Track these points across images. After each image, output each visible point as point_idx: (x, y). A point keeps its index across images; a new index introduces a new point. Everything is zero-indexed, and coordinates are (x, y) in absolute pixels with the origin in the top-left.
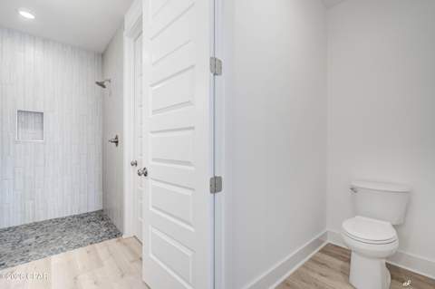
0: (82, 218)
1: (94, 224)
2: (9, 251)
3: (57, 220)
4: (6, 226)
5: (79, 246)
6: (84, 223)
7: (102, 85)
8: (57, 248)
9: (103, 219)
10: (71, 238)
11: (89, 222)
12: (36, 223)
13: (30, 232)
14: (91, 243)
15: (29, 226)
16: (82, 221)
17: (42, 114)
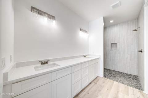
0: (128, 75)
1: (132, 79)
2: (108, 74)
3: (120, 72)
4: (109, 69)
5: (123, 83)
6: (128, 77)
7: (136, 30)
8: (117, 80)
9: (136, 79)
10: (122, 80)
11: (130, 78)
12: (115, 71)
13: (113, 72)
14: (127, 85)
15: (113, 71)
16: (127, 76)
17: (116, 43)
